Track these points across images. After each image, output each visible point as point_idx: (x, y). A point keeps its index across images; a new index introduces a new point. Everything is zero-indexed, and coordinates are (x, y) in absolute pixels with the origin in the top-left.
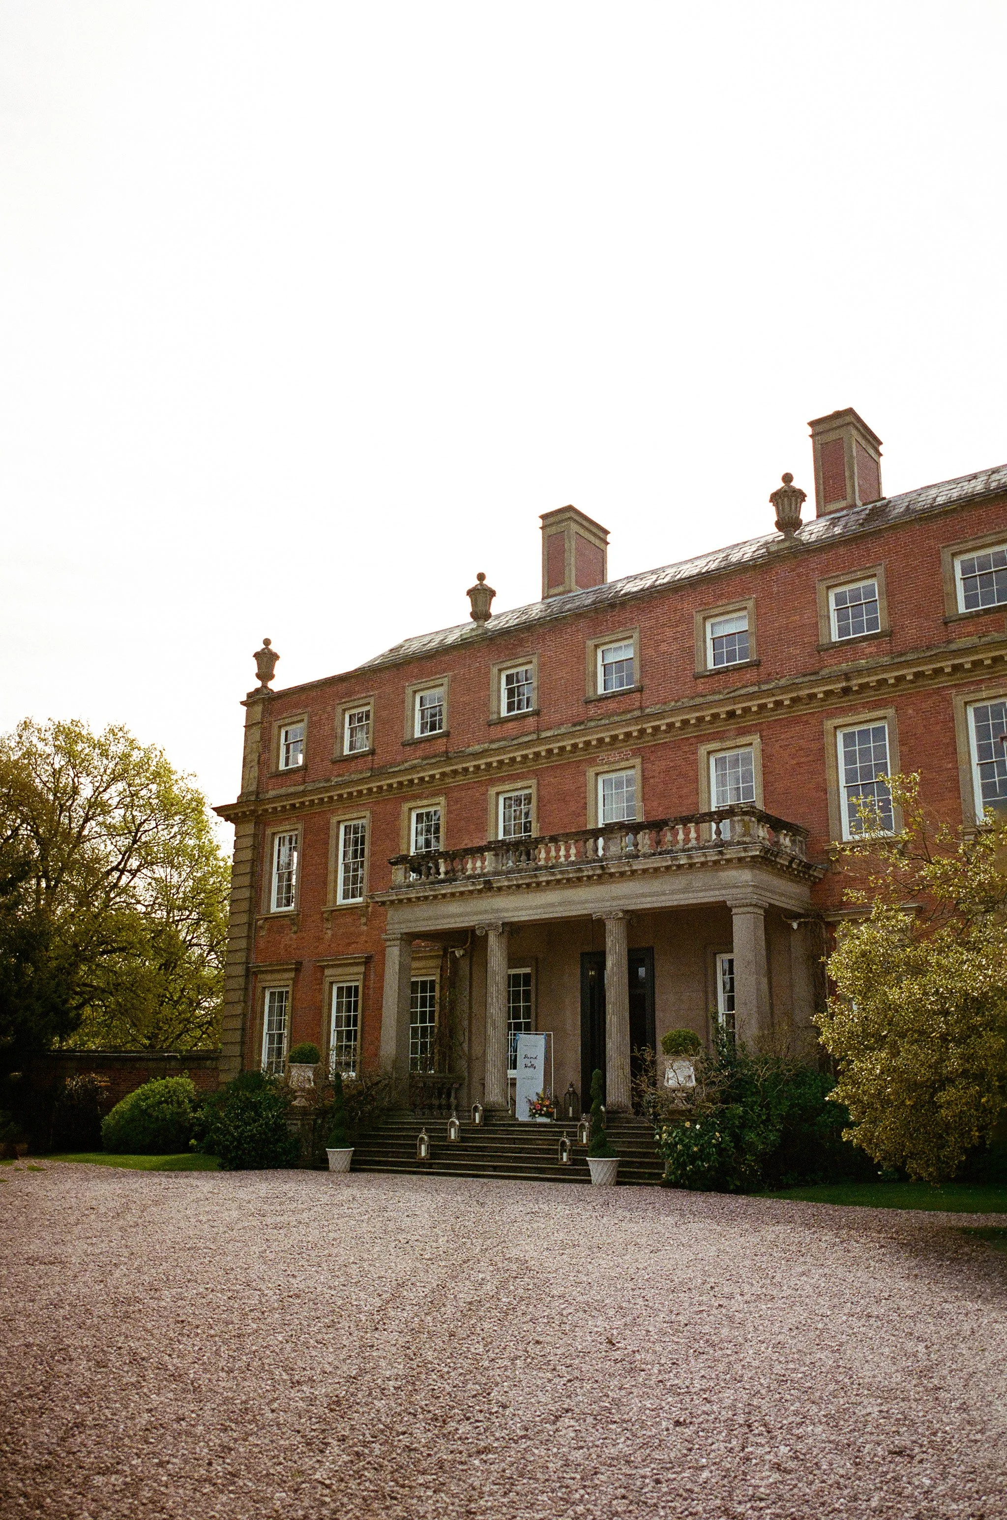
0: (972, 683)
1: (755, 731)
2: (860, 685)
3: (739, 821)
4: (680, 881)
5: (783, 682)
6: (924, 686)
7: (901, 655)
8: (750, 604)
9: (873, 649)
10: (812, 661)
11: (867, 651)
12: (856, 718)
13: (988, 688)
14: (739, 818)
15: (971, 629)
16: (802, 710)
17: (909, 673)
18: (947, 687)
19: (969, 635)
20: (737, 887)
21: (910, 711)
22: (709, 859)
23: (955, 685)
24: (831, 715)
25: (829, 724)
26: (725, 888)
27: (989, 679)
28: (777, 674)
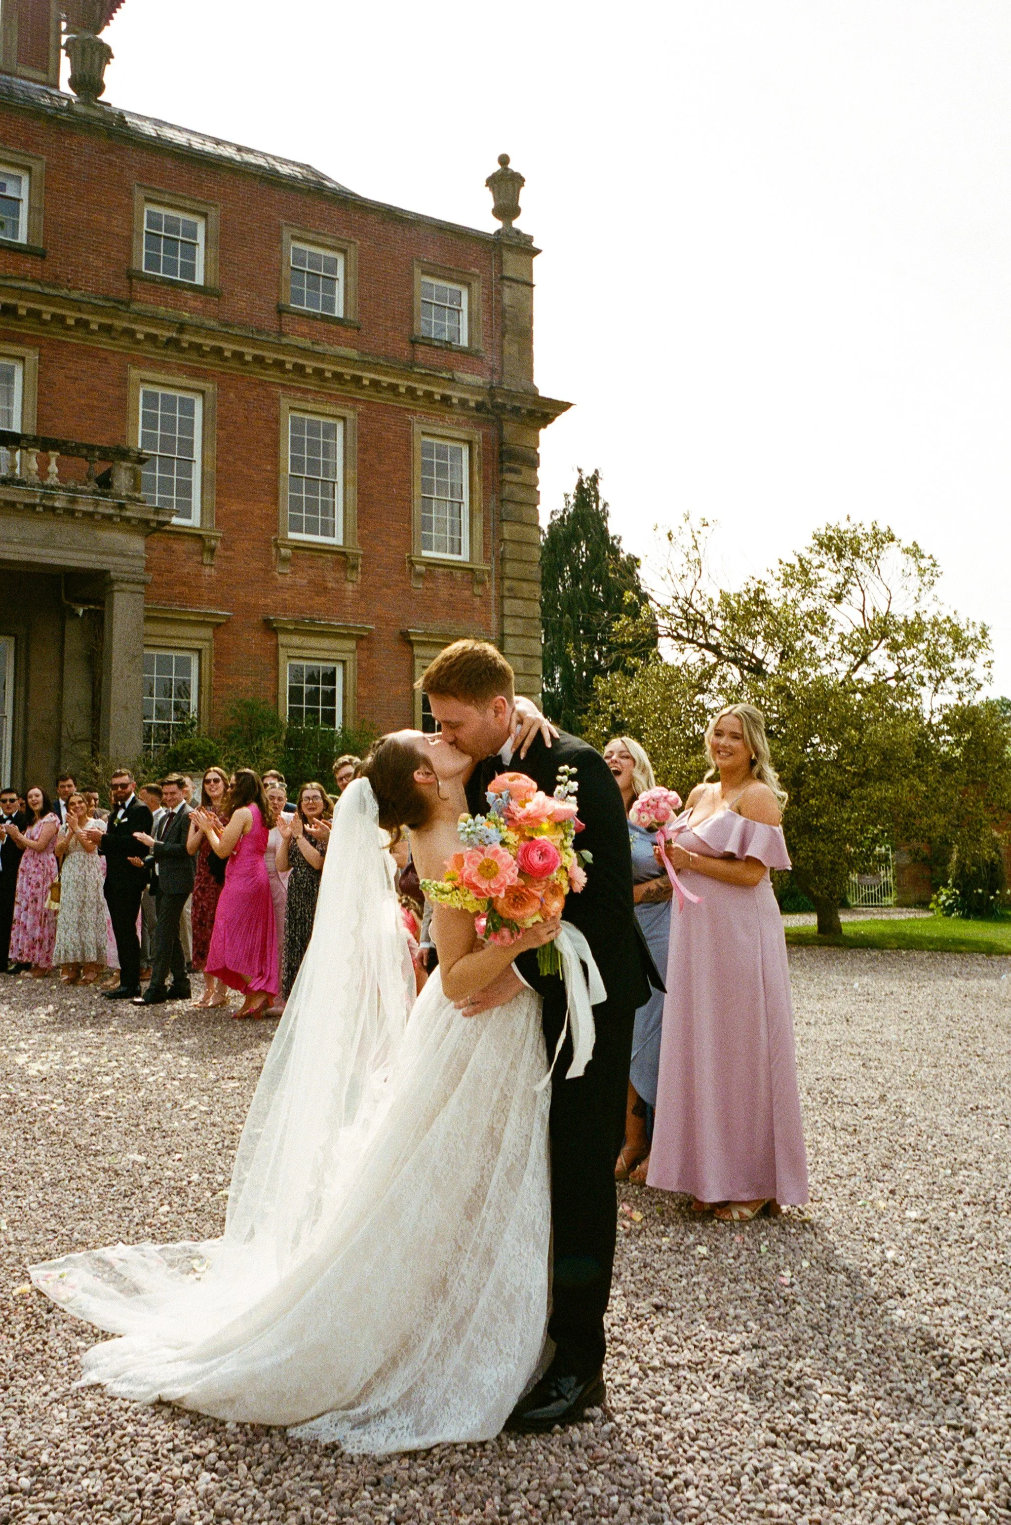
0: (299, 389)
1: (35, 346)
2: (191, 344)
3: (127, 468)
4: (37, 529)
5: (75, 295)
6: (251, 372)
7: (227, 325)
8: (38, 167)
9: (198, 304)
10: (118, 285)
11: (192, 303)
12: (170, 380)
13: (315, 401)
14: (130, 465)
15: (305, 330)
16: (104, 343)
17: (249, 353)
18: (273, 383)
19: (303, 335)
20: (125, 556)
21: (232, 395)
22: (100, 510)
23: (283, 385)
24: (138, 363)
25: (135, 374)
26: (103, 553)
27: (316, 391)
28: (69, 281)
